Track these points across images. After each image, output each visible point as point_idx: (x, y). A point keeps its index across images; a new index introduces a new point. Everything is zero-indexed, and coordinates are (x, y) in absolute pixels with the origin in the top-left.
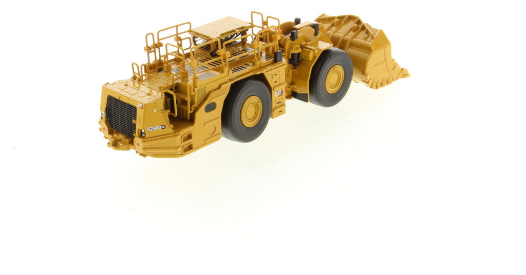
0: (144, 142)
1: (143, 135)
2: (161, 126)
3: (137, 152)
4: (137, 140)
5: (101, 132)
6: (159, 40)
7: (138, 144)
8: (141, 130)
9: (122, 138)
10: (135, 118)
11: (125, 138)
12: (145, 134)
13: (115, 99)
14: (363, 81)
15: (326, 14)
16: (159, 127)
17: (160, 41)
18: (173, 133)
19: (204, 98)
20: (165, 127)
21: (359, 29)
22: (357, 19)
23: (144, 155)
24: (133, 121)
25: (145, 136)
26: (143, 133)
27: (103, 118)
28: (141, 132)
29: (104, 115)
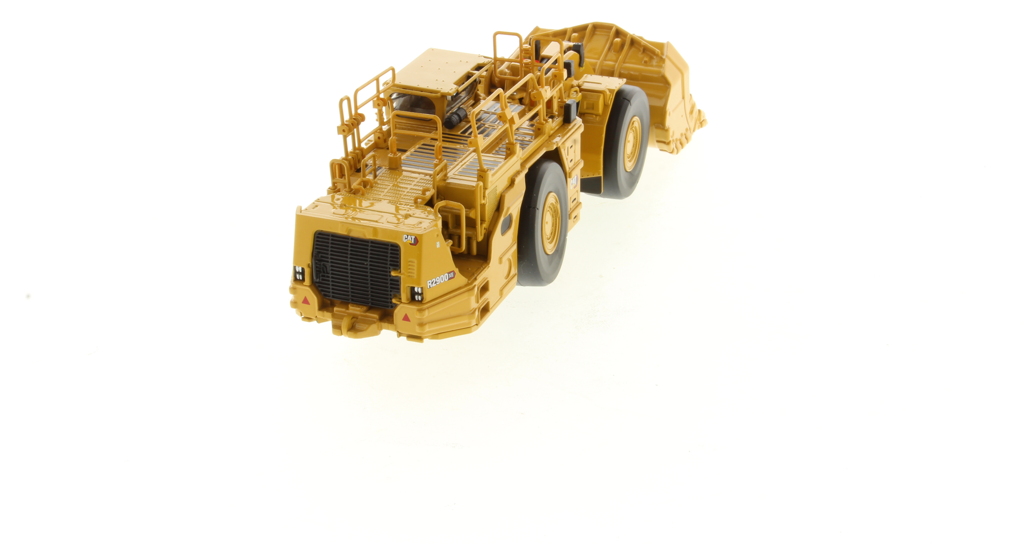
0: (420, 311)
1: (417, 297)
2: (449, 273)
3: (400, 334)
4: (402, 309)
5: (294, 310)
6: (356, 108)
7: (406, 318)
8: (413, 289)
9: (358, 313)
10: (397, 266)
11: (366, 311)
12: (421, 294)
13: (334, 236)
14: (658, 141)
15: (541, 27)
16: (445, 277)
17: (360, 111)
18: (466, 285)
19: (495, 208)
20: (454, 274)
21: (626, 48)
22: (614, 29)
23: (418, 338)
24: (393, 274)
25: (422, 299)
26: (418, 294)
27: (303, 279)
28: (413, 293)
29: (303, 273)
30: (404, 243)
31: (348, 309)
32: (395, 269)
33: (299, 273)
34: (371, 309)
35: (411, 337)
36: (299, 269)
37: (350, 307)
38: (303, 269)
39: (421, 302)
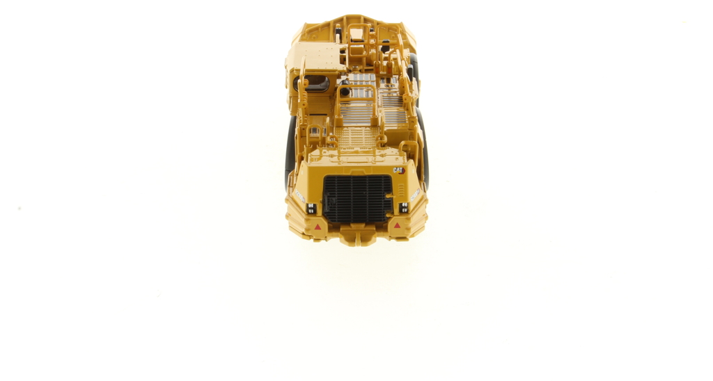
0: (407, 219)
1: (404, 210)
2: (417, 190)
3: (390, 238)
4: (394, 220)
7: (397, 226)
8: (401, 204)
12: (407, 208)
16: (416, 193)
18: (423, 197)
20: (419, 190)
23: (405, 238)
24: (388, 196)
25: (408, 210)
26: (405, 207)
27: (315, 212)
28: (401, 207)
29: (314, 208)
30: (394, 175)
31: (351, 227)
32: (389, 193)
33: (311, 208)
34: (367, 224)
35: (398, 238)
36: (311, 205)
37: (352, 225)
38: (315, 205)
39: (407, 212)
